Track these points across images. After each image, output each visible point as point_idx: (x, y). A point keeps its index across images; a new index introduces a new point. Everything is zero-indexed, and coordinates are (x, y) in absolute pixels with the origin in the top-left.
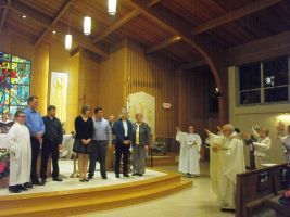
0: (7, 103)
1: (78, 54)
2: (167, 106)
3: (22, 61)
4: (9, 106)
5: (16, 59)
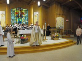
0: (22, 21)
1: (41, 7)
2: (67, 20)
3: (26, 10)
4: (23, 22)
5: (24, 9)
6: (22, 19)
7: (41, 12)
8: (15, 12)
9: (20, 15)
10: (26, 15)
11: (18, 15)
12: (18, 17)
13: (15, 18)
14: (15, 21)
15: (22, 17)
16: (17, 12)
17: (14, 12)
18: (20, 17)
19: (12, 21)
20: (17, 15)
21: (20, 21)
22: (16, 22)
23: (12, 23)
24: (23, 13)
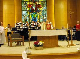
6: (37, 14)
7: (66, 3)
8: (28, 4)
9: (34, 8)
10: (44, 8)
11: (32, 8)
12: (32, 11)
13: (27, 12)
14: (28, 18)
15: (37, 11)
16: (30, 4)
17: (26, 4)
18: (34, 12)
19: (22, 17)
20: (30, 9)
21: (35, 17)
22: (30, 19)
23: (23, 20)
24: (39, 5)
